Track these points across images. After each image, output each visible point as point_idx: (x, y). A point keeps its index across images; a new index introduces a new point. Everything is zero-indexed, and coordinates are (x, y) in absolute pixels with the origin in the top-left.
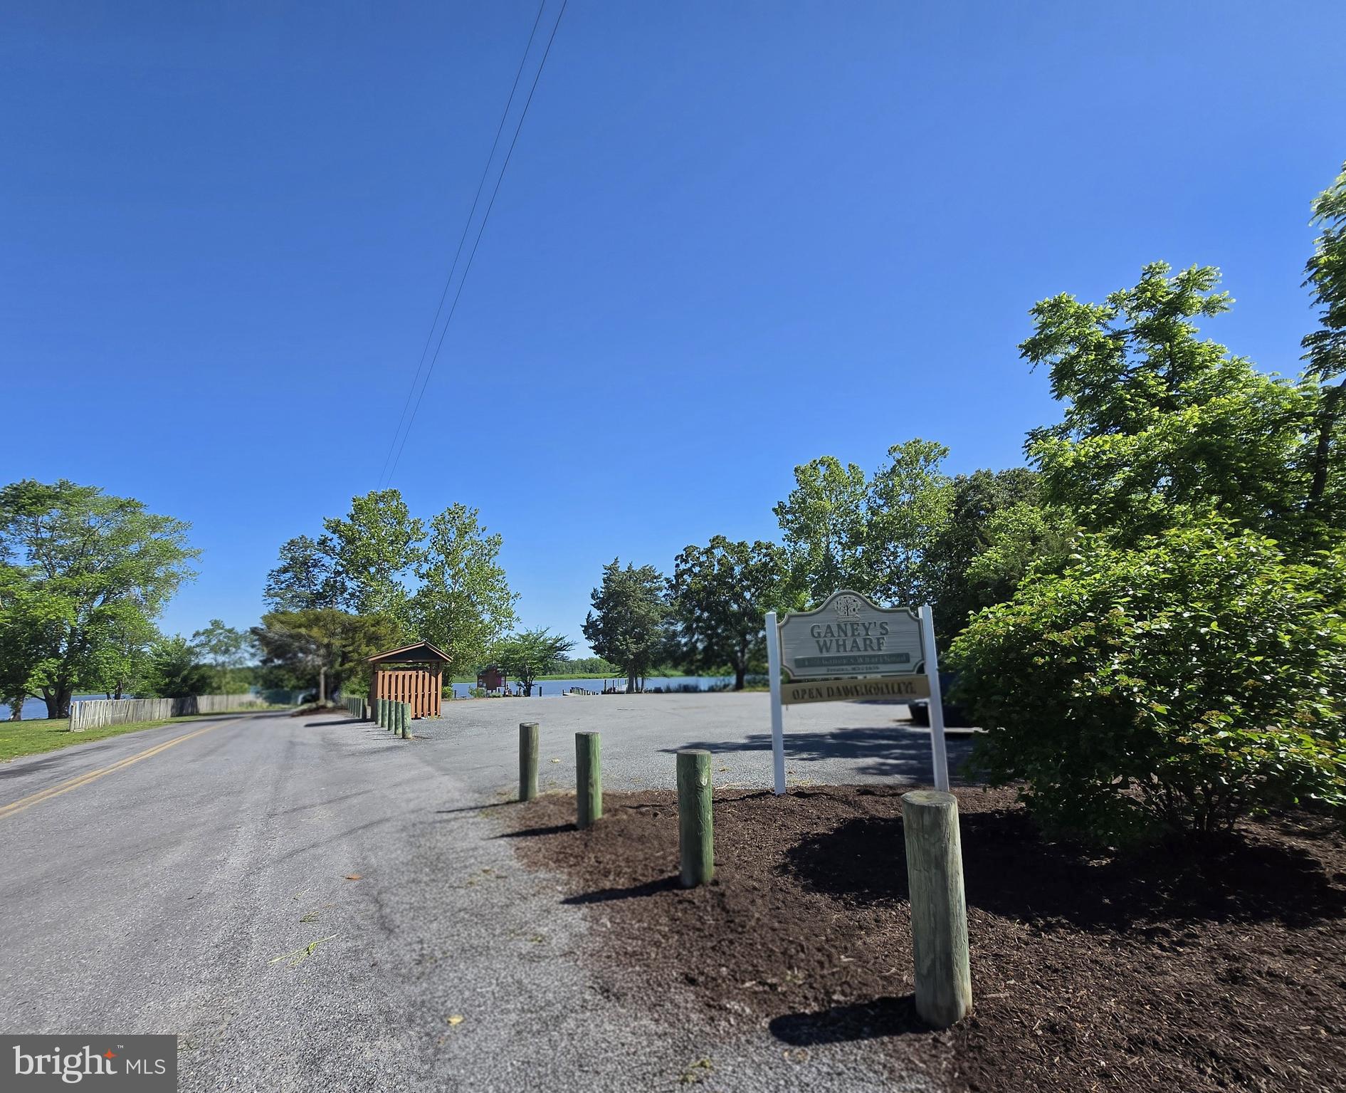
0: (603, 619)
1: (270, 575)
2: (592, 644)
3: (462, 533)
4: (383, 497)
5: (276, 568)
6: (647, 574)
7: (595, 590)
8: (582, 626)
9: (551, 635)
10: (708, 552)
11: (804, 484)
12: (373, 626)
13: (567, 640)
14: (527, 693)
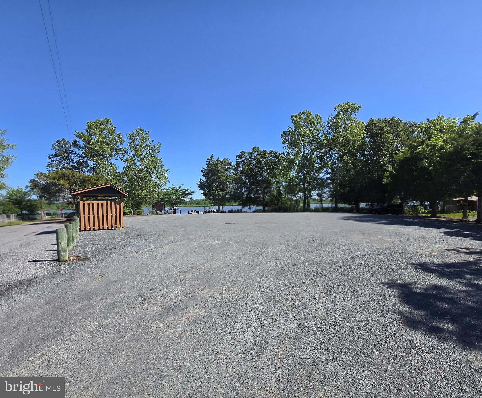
0: (207, 181)
1: (48, 157)
2: (202, 191)
3: (142, 142)
4: (103, 122)
5: (51, 154)
6: (226, 162)
7: (203, 169)
8: (198, 184)
9: (184, 188)
10: (251, 154)
11: (296, 123)
12: (95, 180)
13: (191, 191)
14: (174, 212)
